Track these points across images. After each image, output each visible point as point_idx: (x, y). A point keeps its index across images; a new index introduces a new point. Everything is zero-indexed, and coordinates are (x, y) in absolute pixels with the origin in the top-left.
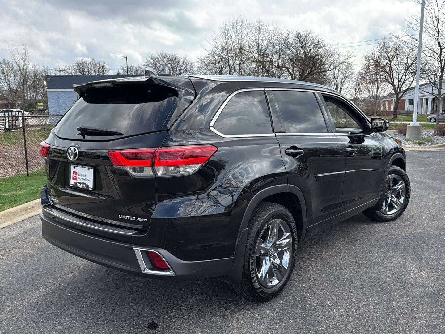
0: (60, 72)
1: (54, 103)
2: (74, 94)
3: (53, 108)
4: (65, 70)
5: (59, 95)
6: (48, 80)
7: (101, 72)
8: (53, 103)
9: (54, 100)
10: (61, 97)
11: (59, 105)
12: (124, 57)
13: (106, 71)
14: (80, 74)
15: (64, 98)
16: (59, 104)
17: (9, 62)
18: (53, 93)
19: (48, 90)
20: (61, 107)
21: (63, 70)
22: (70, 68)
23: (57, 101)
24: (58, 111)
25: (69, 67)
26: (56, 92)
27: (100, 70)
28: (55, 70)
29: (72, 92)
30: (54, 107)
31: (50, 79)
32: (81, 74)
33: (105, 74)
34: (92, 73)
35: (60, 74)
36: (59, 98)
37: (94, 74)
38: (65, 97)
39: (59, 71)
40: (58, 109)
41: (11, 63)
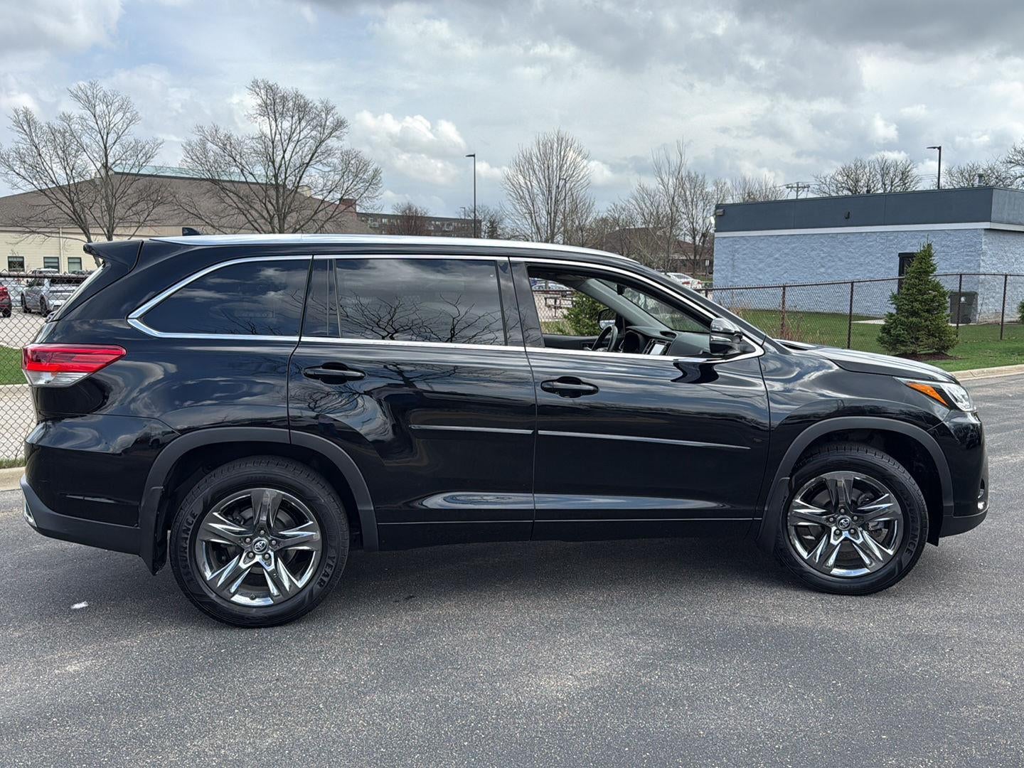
0: (797, 191)
1: (724, 263)
2: (765, 241)
3: (723, 273)
4: (808, 187)
5: (736, 245)
6: (718, 214)
7: (898, 186)
8: (723, 260)
9: (724, 256)
10: (740, 248)
11: (734, 266)
12: (934, 148)
13: (912, 181)
14: (846, 192)
15: (744, 250)
16: (735, 264)
17: (697, 177)
18: (725, 241)
19: (717, 235)
20: (737, 269)
21: (805, 187)
22: (828, 180)
23: (731, 257)
24: (731, 277)
25: (825, 178)
26: (731, 239)
27: (897, 180)
28: (788, 188)
29: (762, 238)
30: (723, 270)
31: (721, 210)
32: (850, 194)
33: (909, 190)
34: (877, 190)
35: (797, 196)
36: (736, 251)
37: (881, 191)
38: (747, 248)
39: (796, 189)
40: (732, 273)
41: (700, 178)
